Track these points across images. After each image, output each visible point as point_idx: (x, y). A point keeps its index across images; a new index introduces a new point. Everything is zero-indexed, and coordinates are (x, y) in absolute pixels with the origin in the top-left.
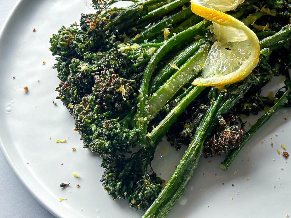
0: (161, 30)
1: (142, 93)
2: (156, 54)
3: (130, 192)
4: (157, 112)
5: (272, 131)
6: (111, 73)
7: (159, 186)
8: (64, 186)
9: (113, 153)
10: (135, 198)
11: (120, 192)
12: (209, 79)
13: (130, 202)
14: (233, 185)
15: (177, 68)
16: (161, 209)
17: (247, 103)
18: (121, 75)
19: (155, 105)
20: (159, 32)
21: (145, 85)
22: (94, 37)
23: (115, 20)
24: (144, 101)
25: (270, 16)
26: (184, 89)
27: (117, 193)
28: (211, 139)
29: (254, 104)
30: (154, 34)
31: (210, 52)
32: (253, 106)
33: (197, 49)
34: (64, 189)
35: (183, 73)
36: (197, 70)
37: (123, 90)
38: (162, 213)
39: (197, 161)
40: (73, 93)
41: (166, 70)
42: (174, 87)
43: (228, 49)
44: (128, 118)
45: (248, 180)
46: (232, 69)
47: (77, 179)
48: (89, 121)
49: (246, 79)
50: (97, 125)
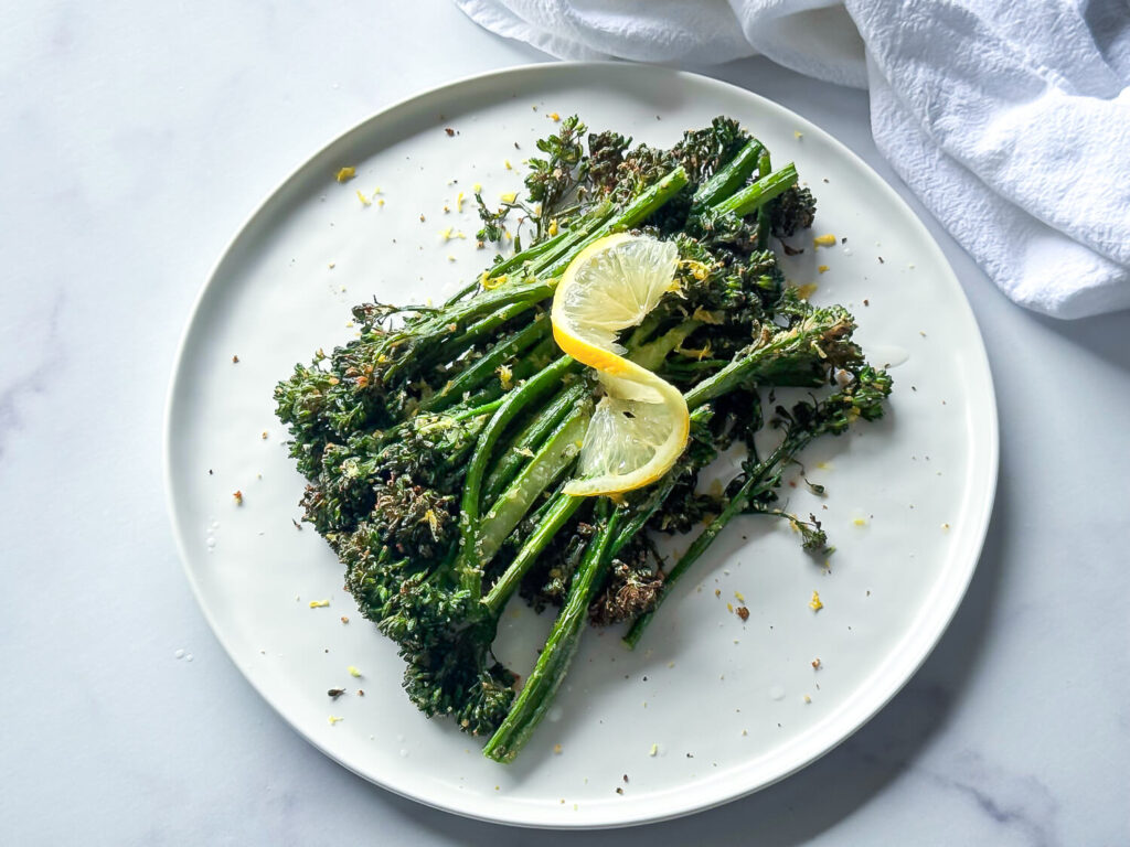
0: (495, 369)
1: (467, 516)
2: (489, 430)
3: (459, 706)
4: (497, 546)
5: (719, 565)
6: (407, 485)
7: (509, 692)
8: (335, 694)
9: (422, 639)
10: (468, 718)
11: (441, 708)
12: (593, 482)
13: (459, 722)
14: (645, 679)
15: (530, 454)
16: (516, 736)
17: (669, 515)
18: (426, 486)
19: (493, 535)
20: (490, 374)
21: (472, 499)
22: (365, 404)
23: (402, 360)
24: (472, 532)
25: (712, 325)
26: (547, 495)
27: (434, 709)
28: (602, 599)
29: (682, 516)
30: (481, 379)
31: (593, 419)
32: (682, 521)
33: (569, 408)
34: (335, 699)
35: (543, 463)
36: (571, 454)
37: (432, 519)
38: (518, 743)
39: (577, 640)
40: (334, 513)
41: (510, 460)
42: (526, 494)
43: (628, 415)
44: (443, 568)
45: (672, 667)
46: (638, 461)
47: (357, 680)
48: (373, 581)
49: (664, 478)
50: (387, 586)
